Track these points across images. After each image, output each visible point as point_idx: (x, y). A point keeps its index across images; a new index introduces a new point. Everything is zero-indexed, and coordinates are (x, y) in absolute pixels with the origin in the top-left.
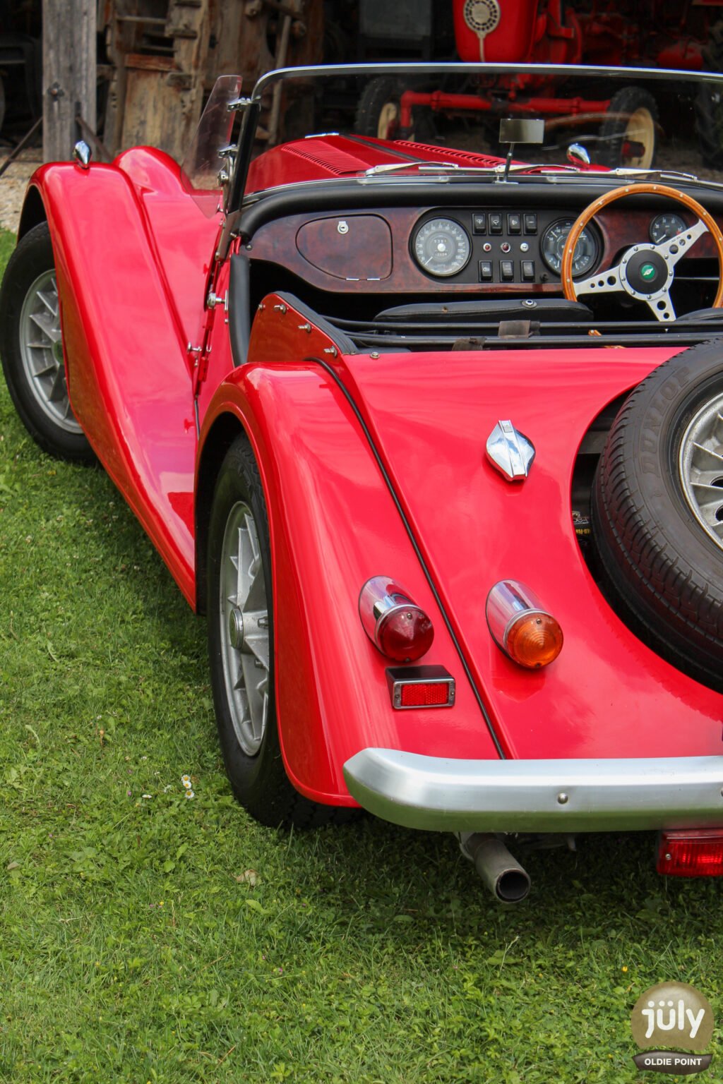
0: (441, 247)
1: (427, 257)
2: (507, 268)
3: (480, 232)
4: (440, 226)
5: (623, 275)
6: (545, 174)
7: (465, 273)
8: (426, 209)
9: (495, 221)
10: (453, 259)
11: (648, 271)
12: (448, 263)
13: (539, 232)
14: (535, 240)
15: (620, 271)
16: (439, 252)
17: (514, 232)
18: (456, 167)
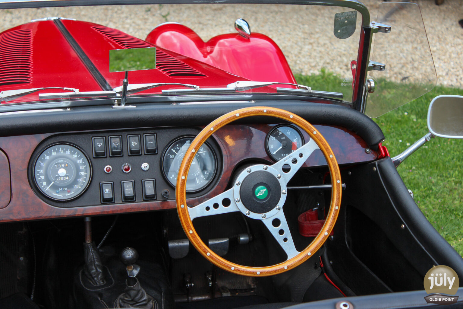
0: (62, 172)
1: (49, 182)
2: (129, 190)
3: (100, 156)
4: (61, 151)
5: (237, 197)
6: (166, 94)
7: (86, 196)
8: (43, 136)
9: (115, 143)
10: (75, 182)
11: (261, 192)
12: (70, 186)
13: (160, 152)
14: (155, 159)
15: (234, 193)
16: (60, 176)
17: (134, 153)
18: (77, 92)
